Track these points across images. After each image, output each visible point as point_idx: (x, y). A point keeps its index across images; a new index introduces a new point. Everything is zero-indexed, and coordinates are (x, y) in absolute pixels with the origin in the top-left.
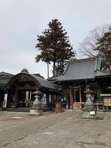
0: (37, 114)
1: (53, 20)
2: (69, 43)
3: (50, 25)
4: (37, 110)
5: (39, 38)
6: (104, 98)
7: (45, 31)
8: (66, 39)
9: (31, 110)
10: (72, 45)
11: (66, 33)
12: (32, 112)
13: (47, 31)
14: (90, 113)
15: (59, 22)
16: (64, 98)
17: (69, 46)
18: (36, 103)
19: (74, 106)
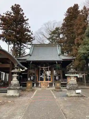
0: (17, 94)
1: (15, 5)
2: (29, 29)
3: (13, 8)
4: (17, 90)
5: (1, 17)
6: (68, 77)
7: (6, 13)
8: (27, 25)
9: (8, 91)
10: (32, 32)
11: (28, 20)
12: (11, 93)
13: (9, 13)
14: (75, 92)
15: (21, 9)
16: (32, 77)
17: (29, 31)
18: (15, 83)
19: (42, 84)
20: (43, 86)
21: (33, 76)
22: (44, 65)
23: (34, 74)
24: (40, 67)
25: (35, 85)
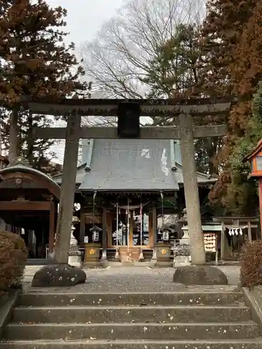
19: (122, 252)
20: (126, 258)
21: (97, 231)
22: (129, 201)
23: (100, 225)
24: (117, 205)
25: (104, 255)
